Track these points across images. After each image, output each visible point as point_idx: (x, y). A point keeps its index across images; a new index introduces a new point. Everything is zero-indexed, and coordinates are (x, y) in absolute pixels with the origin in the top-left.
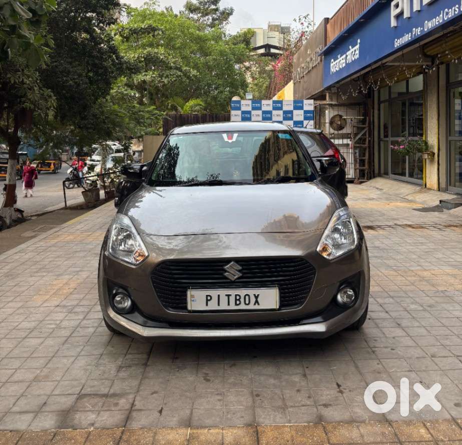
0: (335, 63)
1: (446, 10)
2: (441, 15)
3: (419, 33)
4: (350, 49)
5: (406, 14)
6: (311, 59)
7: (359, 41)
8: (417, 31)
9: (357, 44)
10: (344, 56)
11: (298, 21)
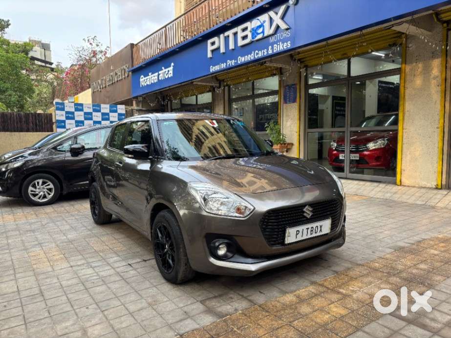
0: (144, 79)
1: (257, 51)
2: (253, 54)
3: (233, 64)
4: (163, 70)
5: (222, 50)
6: (116, 74)
7: (172, 64)
8: (231, 63)
9: (170, 66)
10: (157, 74)
11: (87, 41)
